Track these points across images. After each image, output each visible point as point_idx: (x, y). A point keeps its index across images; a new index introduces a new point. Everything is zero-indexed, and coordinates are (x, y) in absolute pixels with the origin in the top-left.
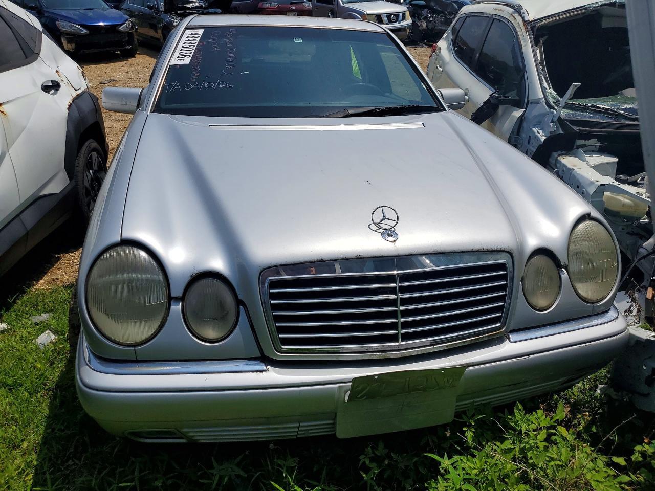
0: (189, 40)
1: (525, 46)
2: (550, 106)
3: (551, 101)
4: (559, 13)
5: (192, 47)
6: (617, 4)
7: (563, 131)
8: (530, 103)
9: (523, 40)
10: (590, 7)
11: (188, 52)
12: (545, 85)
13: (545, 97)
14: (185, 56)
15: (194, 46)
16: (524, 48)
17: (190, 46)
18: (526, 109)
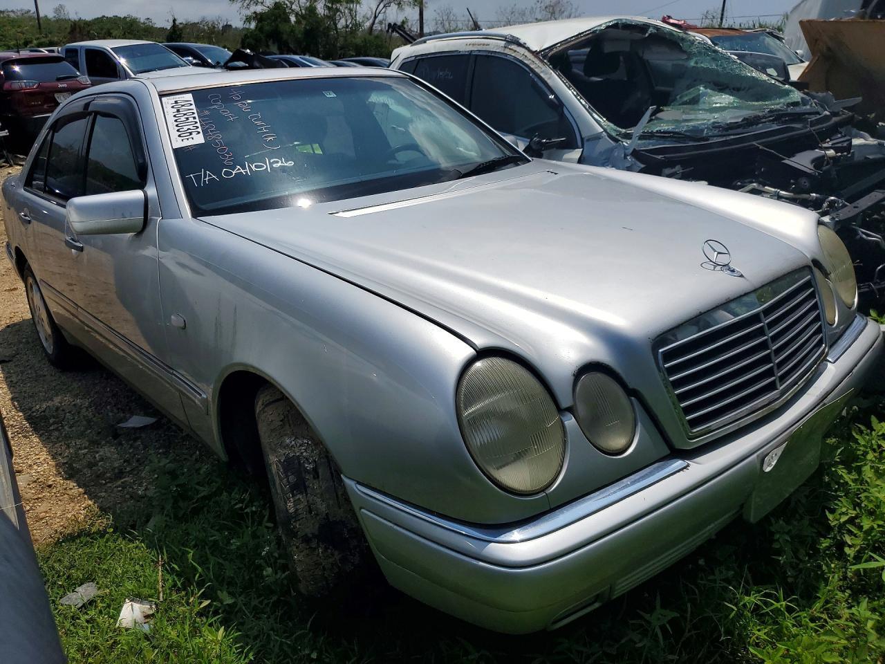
0: (178, 111)
1: (549, 78)
2: (616, 141)
3: (614, 134)
4: (567, 39)
5: (191, 119)
6: (620, 26)
7: (644, 164)
8: (585, 140)
9: (542, 72)
10: (596, 30)
11: (191, 127)
12: (596, 116)
13: (605, 130)
14: (191, 134)
15: (194, 118)
16: (548, 81)
17: (187, 119)
18: (583, 147)
